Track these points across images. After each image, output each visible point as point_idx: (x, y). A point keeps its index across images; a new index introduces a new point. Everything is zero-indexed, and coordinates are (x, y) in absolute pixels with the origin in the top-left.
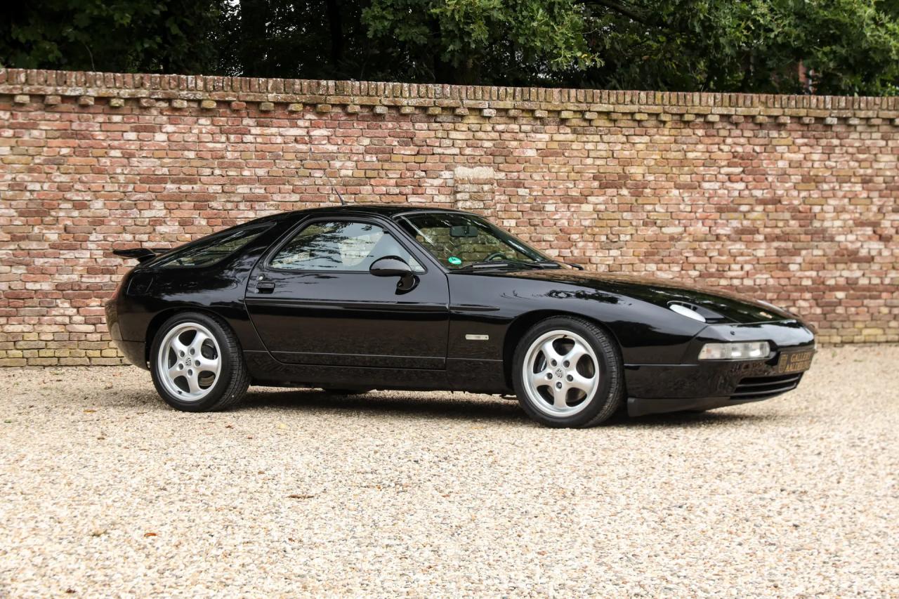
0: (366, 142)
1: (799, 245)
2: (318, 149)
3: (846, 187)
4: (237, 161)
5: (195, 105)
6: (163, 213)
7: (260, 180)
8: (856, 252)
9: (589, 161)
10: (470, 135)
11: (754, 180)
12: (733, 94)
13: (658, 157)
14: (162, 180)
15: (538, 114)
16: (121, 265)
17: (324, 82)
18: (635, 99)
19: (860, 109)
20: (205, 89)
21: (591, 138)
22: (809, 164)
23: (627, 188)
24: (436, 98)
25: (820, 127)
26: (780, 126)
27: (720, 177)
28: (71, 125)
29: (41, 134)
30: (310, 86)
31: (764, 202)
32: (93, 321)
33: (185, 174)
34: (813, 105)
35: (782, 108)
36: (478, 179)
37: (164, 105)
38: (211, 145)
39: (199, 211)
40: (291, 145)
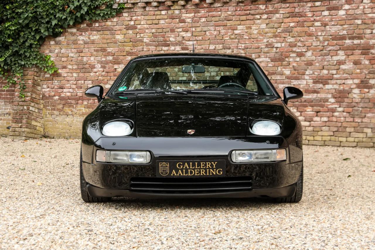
6: (344, 58)
14: (343, 38)
16: (322, 88)
28: (295, 10)
29: (280, 16)
32: (309, 120)
33: (356, 34)
38: (370, 15)
39: (364, 56)
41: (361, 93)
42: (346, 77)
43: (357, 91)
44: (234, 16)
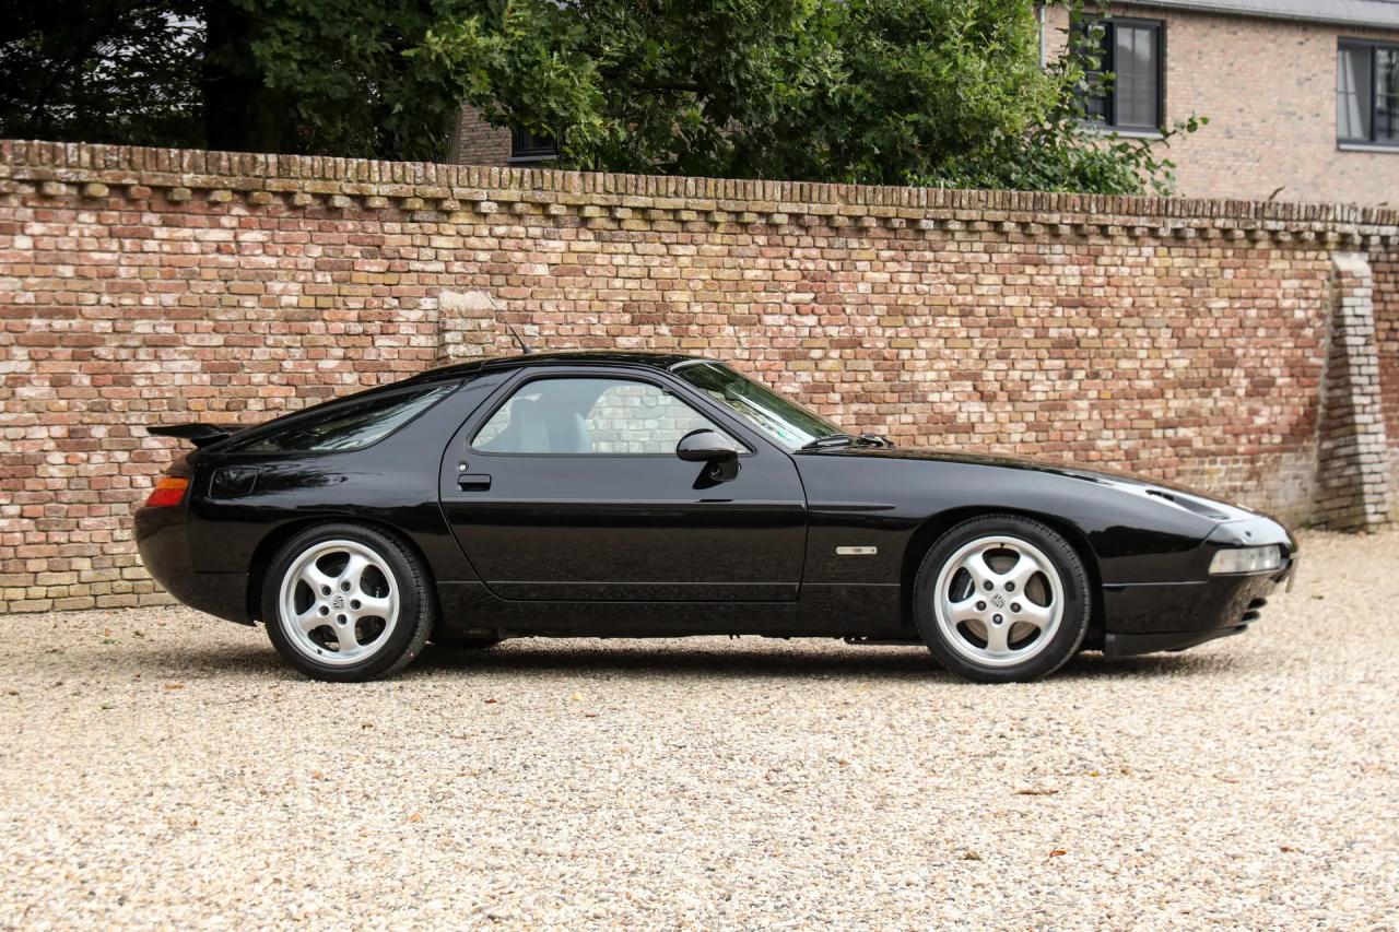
0: (317, 251)
1: (884, 408)
2: (248, 262)
3: (941, 322)
4: (134, 281)
5: (74, 191)
6: (26, 366)
7: (167, 312)
8: (952, 417)
9: (618, 283)
10: (459, 242)
11: (829, 311)
12: (805, 183)
13: (707, 277)
14: (25, 312)
15: (554, 210)
17: (261, 157)
18: (681, 189)
19: (961, 208)
20: (93, 166)
21: (621, 247)
22: (896, 288)
23: (667, 325)
24: (416, 183)
25: (911, 233)
26: (860, 230)
27: (786, 306)
30: (241, 163)
31: (839, 344)
33: (58, 303)
34: (905, 202)
35: (866, 204)
36: (472, 310)
37: (29, 190)
38: (96, 256)
39: (79, 363)
40: (211, 256)
41: (67, 463)
42: (30, 419)
43: (57, 457)
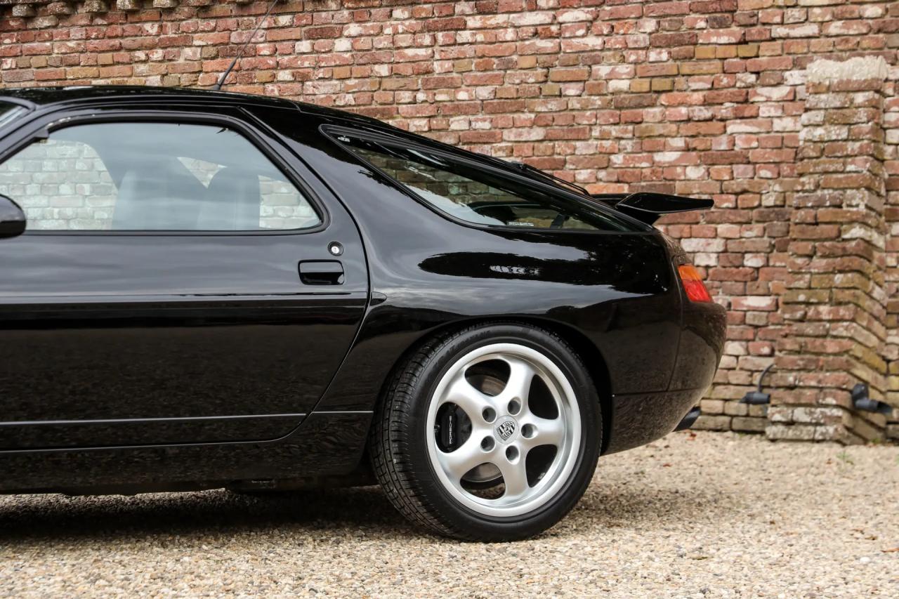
2: (571, 46)
4: (450, 75)
7: (484, 106)
28: (230, 37)
29: (195, 53)
33: (377, 103)
36: (849, 81)
40: (527, 43)
44: (82, 52)
